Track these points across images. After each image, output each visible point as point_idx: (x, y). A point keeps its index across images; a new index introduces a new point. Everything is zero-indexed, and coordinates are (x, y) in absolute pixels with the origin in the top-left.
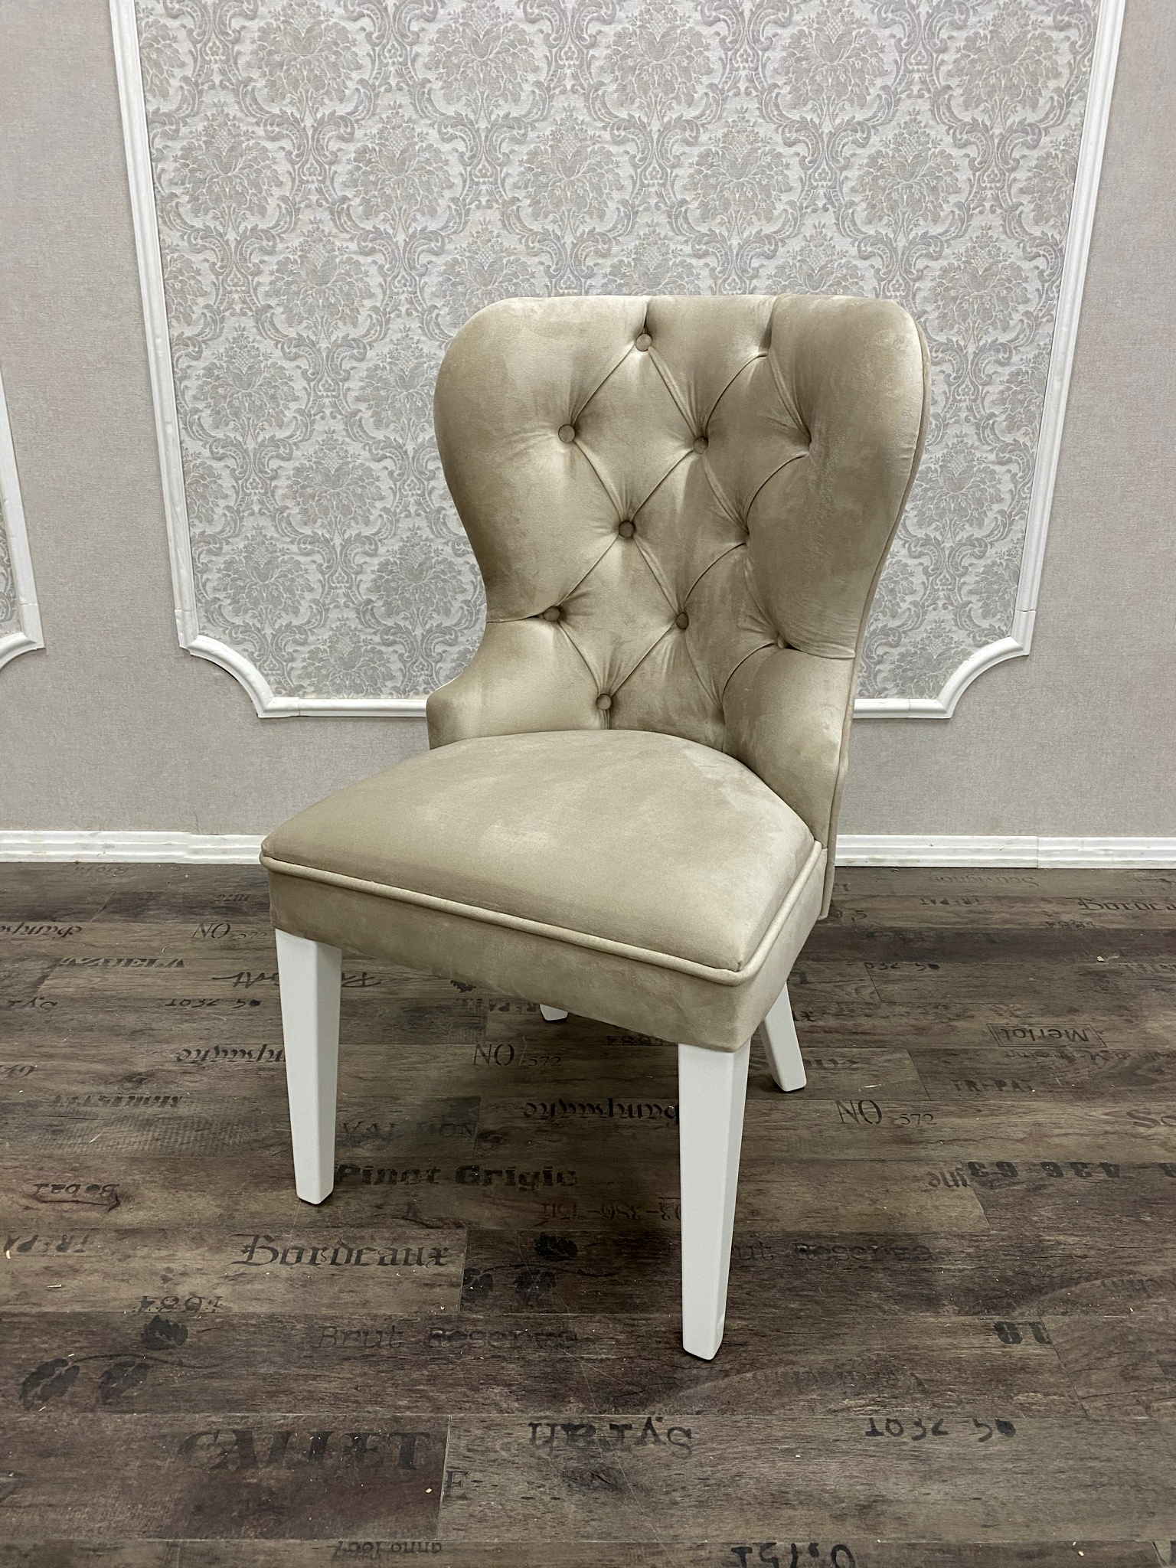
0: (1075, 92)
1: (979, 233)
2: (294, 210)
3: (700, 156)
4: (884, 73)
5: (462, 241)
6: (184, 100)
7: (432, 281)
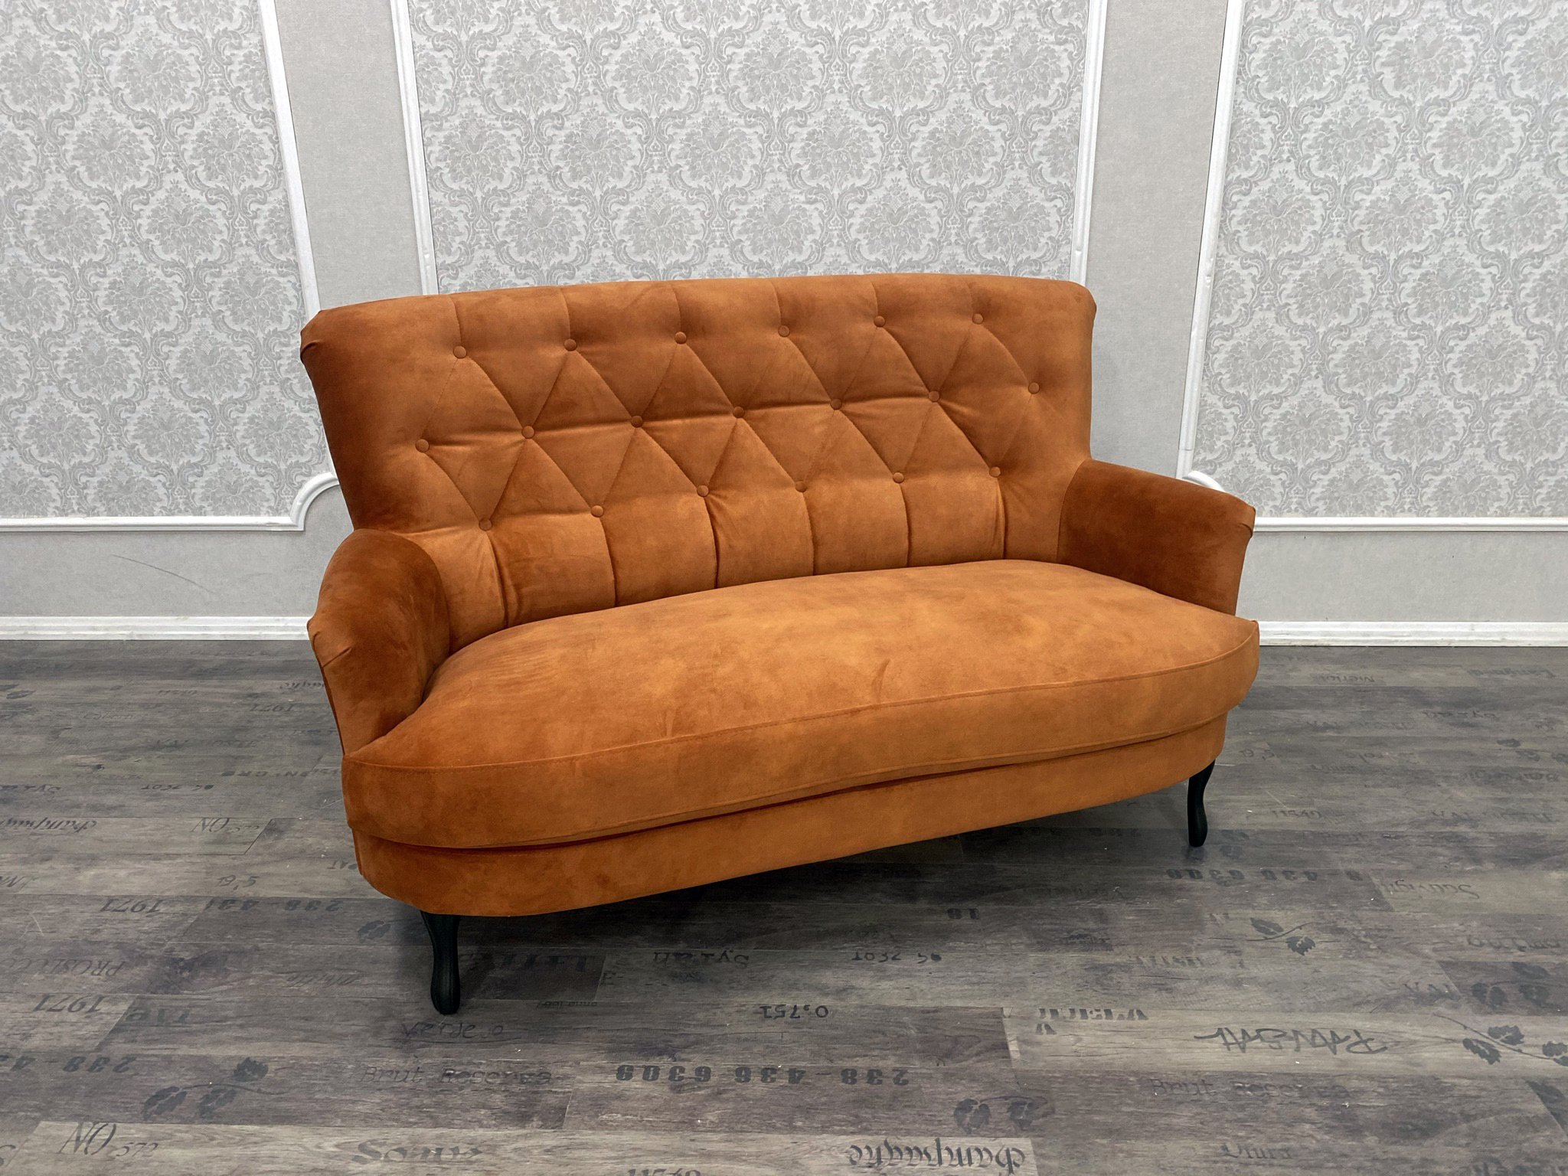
0: (1075, 85)
1: (1012, 183)
2: (522, 176)
3: (809, 134)
4: (936, 76)
5: (641, 195)
6: (446, 104)
7: (621, 223)
